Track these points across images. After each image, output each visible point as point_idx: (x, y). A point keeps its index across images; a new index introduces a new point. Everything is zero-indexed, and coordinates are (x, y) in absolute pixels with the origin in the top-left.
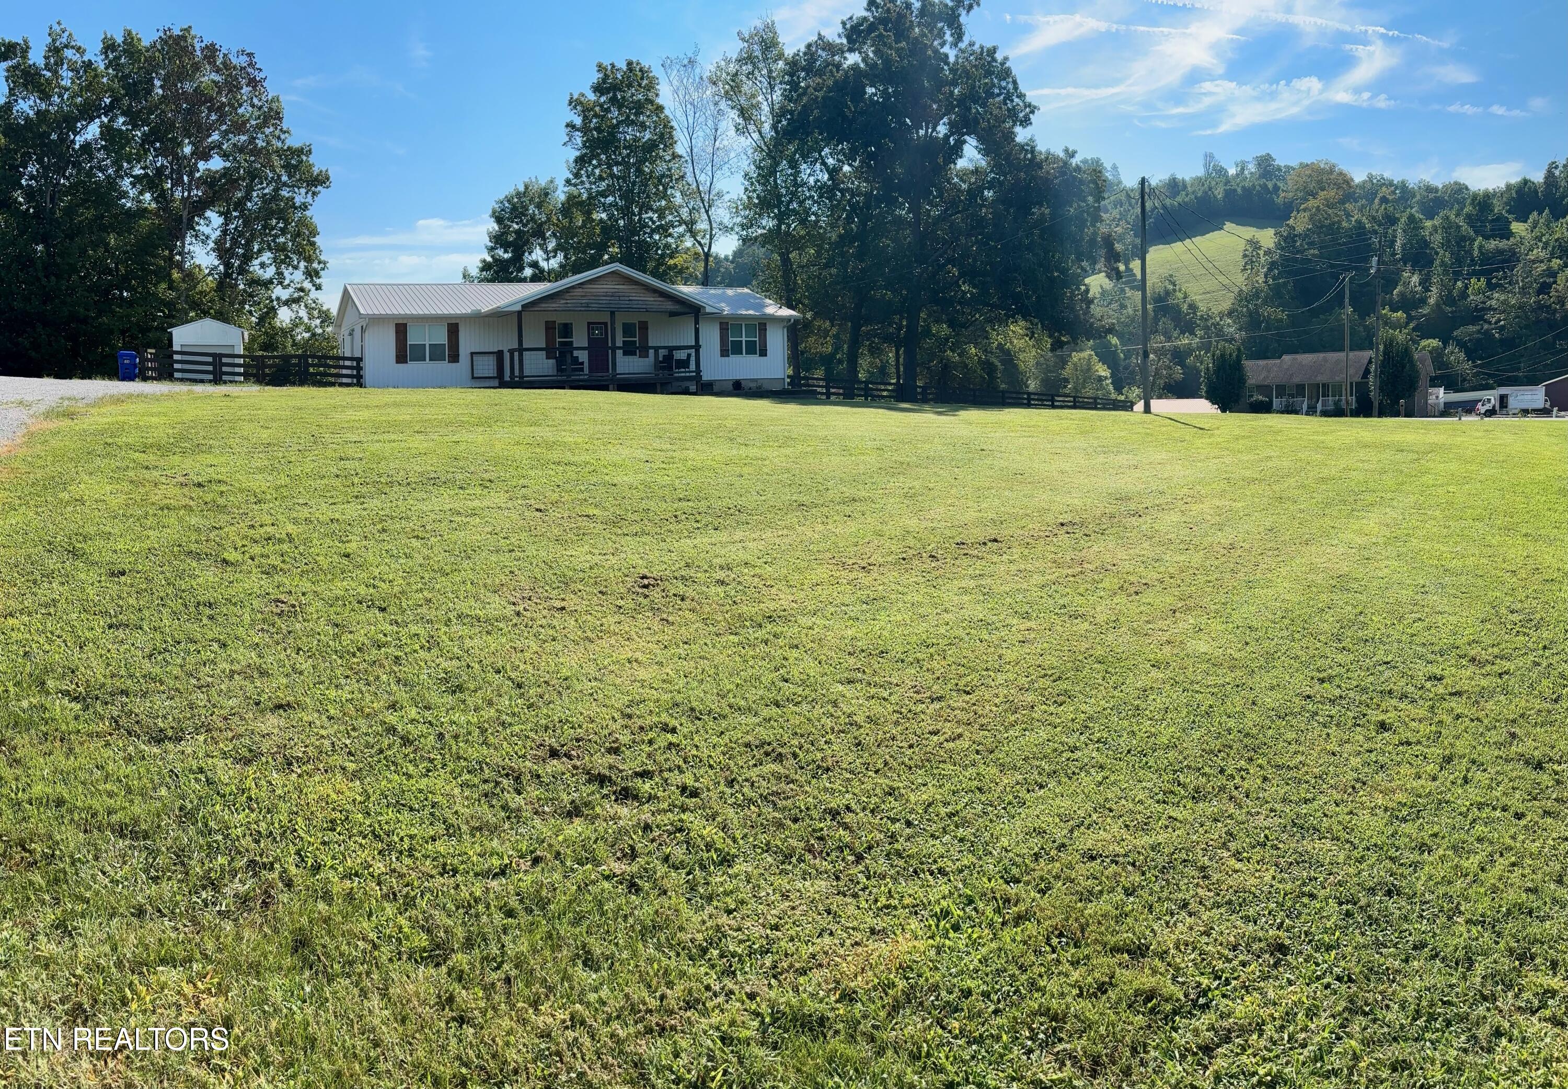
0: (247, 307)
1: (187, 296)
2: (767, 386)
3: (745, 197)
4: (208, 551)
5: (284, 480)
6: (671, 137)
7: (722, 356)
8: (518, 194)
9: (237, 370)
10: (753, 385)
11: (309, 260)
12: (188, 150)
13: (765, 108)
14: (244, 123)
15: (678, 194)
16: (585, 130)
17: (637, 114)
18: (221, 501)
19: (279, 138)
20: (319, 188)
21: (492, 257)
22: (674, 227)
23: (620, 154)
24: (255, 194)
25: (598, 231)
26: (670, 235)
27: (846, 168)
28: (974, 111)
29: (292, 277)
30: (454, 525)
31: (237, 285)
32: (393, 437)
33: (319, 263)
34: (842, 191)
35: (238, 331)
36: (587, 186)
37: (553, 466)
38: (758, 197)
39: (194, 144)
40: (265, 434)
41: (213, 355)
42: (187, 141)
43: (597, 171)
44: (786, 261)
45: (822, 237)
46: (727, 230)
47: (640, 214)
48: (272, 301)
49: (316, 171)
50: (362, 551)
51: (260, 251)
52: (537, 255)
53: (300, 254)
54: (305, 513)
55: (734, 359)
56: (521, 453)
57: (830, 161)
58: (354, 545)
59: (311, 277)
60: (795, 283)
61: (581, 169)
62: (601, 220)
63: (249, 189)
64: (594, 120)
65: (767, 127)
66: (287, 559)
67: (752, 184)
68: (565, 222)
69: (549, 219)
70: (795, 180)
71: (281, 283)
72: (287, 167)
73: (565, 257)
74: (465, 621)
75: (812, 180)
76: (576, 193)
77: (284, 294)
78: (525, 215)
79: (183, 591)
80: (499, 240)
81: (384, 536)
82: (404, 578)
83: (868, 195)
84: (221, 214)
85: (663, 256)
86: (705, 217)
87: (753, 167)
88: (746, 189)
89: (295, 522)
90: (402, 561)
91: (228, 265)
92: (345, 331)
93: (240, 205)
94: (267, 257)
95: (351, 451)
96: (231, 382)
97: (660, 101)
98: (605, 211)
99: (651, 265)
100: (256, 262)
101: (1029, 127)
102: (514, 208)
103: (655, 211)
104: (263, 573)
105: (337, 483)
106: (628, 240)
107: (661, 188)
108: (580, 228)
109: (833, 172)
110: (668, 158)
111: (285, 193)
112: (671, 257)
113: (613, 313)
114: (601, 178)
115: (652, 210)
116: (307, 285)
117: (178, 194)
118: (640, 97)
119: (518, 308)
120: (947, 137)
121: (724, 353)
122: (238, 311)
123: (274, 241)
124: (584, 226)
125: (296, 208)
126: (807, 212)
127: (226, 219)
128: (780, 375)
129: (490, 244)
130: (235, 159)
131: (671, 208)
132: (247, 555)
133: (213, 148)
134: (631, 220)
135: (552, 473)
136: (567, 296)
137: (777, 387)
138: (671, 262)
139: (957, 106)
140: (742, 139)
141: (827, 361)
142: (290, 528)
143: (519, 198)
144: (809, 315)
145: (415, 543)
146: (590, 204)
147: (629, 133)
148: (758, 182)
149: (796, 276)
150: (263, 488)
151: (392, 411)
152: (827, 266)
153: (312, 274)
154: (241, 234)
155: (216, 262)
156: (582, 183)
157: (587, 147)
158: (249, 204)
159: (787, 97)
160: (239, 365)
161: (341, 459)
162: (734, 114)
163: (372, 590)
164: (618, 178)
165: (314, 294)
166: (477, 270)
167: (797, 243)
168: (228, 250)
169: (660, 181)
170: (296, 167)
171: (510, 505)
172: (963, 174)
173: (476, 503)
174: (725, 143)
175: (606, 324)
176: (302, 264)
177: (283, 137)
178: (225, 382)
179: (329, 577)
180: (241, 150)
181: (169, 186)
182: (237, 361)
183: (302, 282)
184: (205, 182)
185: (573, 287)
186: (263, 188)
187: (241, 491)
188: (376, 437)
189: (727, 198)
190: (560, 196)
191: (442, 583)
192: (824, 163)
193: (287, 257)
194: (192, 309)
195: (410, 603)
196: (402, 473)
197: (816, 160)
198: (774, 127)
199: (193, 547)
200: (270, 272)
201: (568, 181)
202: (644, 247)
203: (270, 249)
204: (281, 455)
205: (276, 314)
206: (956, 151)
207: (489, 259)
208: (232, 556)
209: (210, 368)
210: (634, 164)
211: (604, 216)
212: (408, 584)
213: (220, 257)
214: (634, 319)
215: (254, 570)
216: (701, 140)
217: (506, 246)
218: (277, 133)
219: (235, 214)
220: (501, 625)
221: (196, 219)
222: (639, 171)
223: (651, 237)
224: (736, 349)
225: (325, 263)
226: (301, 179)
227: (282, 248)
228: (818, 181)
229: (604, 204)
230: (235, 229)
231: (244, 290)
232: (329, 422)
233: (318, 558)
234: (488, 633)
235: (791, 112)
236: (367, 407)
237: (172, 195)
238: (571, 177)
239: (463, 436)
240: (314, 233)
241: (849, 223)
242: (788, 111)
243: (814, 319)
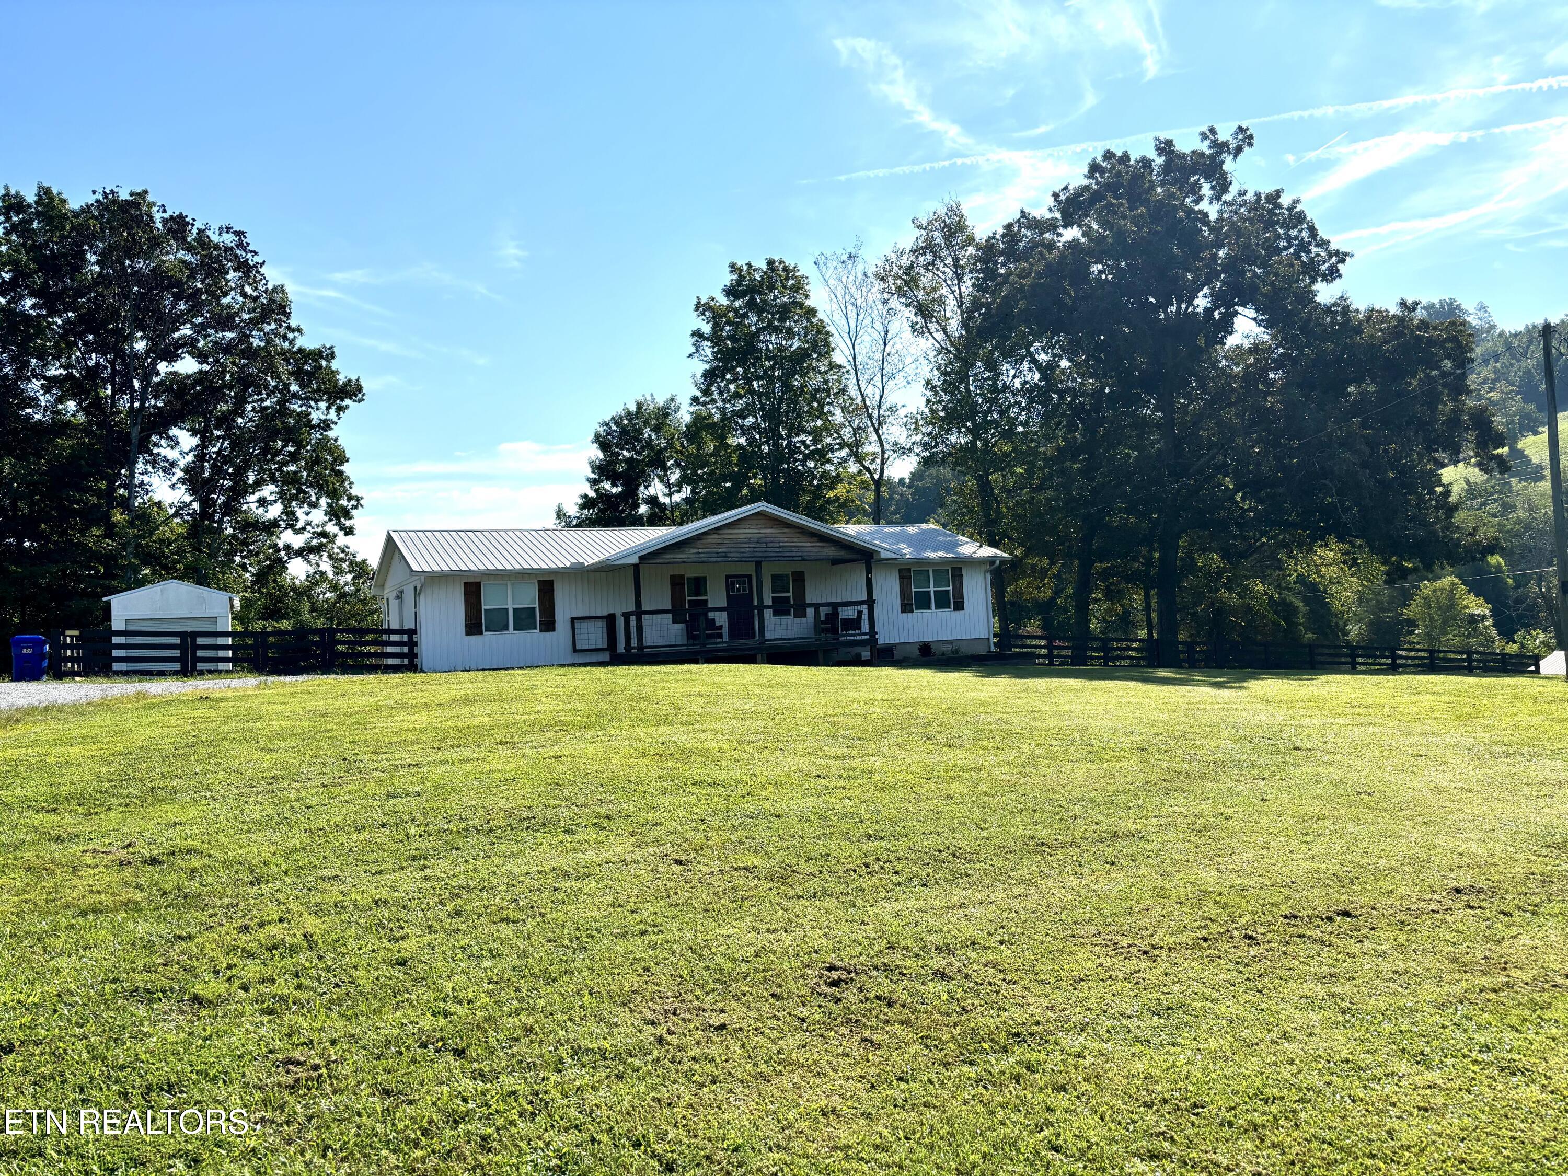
0: (237, 559)
1: (139, 545)
2: (966, 650)
3: (927, 410)
4: (167, 983)
5: (298, 838)
6: (827, 344)
7: (903, 611)
8: (629, 414)
9: (221, 654)
10: (946, 648)
11: (334, 495)
12: (140, 346)
13: (951, 302)
14: (231, 317)
15: (838, 412)
16: (715, 338)
17: (782, 320)
18: (191, 886)
19: (285, 337)
20: (347, 402)
21: (596, 491)
22: (833, 451)
23: (762, 366)
24: (249, 407)
25: (735, 459)
26: (829, 461)
27: (1064, 363)
28: (1249, 274)
29: (310, 518)
30: (560, 896)
31: (221, 530)
32: (467, 753)
33: (350, 498)
34: (1060, 393)
35: (223, 596)
36: (720, 404)
37: (692, 789)
38: (944, 408)
39: (150, 339)
40: (267, 760)
41: (182, 635)
42: (139, 334)
43: (732, 387)
44: (985, 486)
45: (1034, 453)
46: (904, 451)
47: (789, 437)
48: (278, 550)
49: (341, 379)
50: (425, 955)
51: (258, 484)
52: (656, 489)
53: (320, 487)
54: (334, 893)
55: (919, 615)
56: (647, 768)
57: (1043, 357)
58: (411, 943)
59: (338, 518)
60: (998, 512)
61: (711, 385)
62: (739, 446)
63: (241, 401)
64: (727, 328)
65: (954, 326)
66: (306, 982)
67: (936, 393)
68: (692, 449)
69: (670, 445)
70: (995, 384)
71: (291, 526)
72: (297, 374)
73: (693, 491)
74: (585, 1059)
75: (1017, 383)
76: (704, 413)
77: (297, 541)
78: (639, 441)
79: (122, 1068)
80: (604, 470)
81: (458, 923)
82: (490, 994)
83: (1097, 394)
84: (194, 433)
85: (819, 487)
86: (874, 437)
87: (936, 373)
88: (928, 401)
89: (319, 911)
90: (487, 964)
91: (206, 503)
92: (389, 592)
93: (225, 421)
94: (269, 490)
95: (404, 781)
96: (211, 672)
97: (810, 303)
98: (743, 434)
99: (804, 499)
100: (252, 498)
101: (1338, 281)
102: (624, 432)
103: (809, 433)
104: (264, 1012)
105: (381, 836)
106: (774, 469)
107: (815, 404)
108: (711, 455)
109: (1047, 371)
110: (823, 369)
111: (296, 407)
112: (831, 488)
113: (758, 564)
114: (737, 395)
115: (804, 431)
116: (332, 528)
117: (124, 403)
118: (785, 299)
119: (635, 560)
120: (1209, 311)
121: (906, 608)
122: (223, 564)
123: (279, 469)
124: (715, 453)
125: (312, 427)
126: (1013, 423)
127: (203, 439)
128: (983, 634)
129: (593, 476)
130: (217, 361)
131: (828, 427)
132: (237, 983)
133: (182, 346)
134: (777, 445)
135: (693, 800)
136: (699, 544)
137: (980, 651)
138: (831, 494)
139: (1222, 272)
140: (921, 341)
141: (1045, 609)
142: (311, 923)
143: (630, 420)
144: (1018, 552)
145: (505, 931)
146: (723, 427)
147: (773, 341)
148: (944, 390)
149: (998, 503)
150: (265, 856)
151: (465, 710)
152: (1040, 488)
153: (338, 514)
154: (228, 460)
155: (188, 498)
156: (713, 401)
157: (719, 360)
158: (240, 420)
159: (979, 287)
160: (225, 647)
161: (390, 796)
162: (910, 313)
163: (442, 1021)
164: (760, 395)
165: (342, 540)
166: (576, 508)
167: (1001, 463)
168: (207, 481)
169: (814, 398)
170: (311, 374)
171: (637, 855)
172: (1238, 354)
173: (590, 856)
174: (899, 346)
175: (750, 577)
176: (324, 501)
177: (290, 336)
178: (201, 673)
179: (376, 1004)
180: (228, 349)
181: (109, 392)
182: (221, 641)
183: (324, 524)
184: (169, 390)
185: (706, 533)
186: (262, 400)
187: (226, 864)
188: (440, 756)
189: (902, 412)
190: (685, 416)
191: (547, 995)
192: (1034, 361)
193: (300, 491)
194: (146, 564)
195: (501, 1036)
196: (481, 812)
197: (1023, 358)
198: (964, 324)
199: (140, 980)
200: (275, 511)
201: (695, 400)
202: (797, 478)
203: (273, 480)
204: (293, 795)
205: (284, 568)
206: (1226, 325)
207: (592, 494)
208: (210, 987)
209: (177, 653)
210: (779, 378)
211: (742, 441)
212: (497, 1003)
213: (193, 491)
214: (786, 569)
215: (248, 1008)
216: (867, 346)
217: (614, 478)
218: (282, 331)
219: (217, 433)
220: (637, 1062)
221: (154, 438)
222: (787, 387)
223: (804, 465)
224: (923, 602)
225: (358, 499)
226: (319, 390)
227: (293, 479)
228: (1026, 382)
229: (742, 427)
230: (219, 453)
231: (234, 536)
232: (368, 735)
233: (356, 974)
234: (619, 1077)
235: (988, 306)
236: (426, 706)
237: (113, 404)
238: (699, 394)
239: (568, 746)
240: (341, 458)
241: (1071, 431)
242: (983, 305)
243: (1026, 555)
